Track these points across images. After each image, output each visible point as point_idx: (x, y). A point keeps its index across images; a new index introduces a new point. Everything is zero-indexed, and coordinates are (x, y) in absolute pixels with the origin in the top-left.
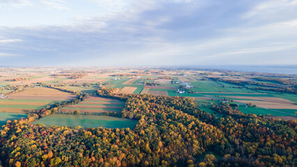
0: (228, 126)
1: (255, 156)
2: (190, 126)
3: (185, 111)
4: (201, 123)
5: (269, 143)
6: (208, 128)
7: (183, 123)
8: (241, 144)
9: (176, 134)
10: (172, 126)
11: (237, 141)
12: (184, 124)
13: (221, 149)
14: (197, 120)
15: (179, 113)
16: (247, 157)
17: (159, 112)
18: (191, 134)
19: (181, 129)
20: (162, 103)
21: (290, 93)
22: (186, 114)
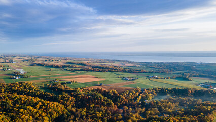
0: (66, 100)
1: (87, 116)
2: (38, 106)
3: (28, 94)
4: (46, 102)
5: (92, 106)
6: (53, 105)
7: (30, 105)
8: (76, 111)
9: (27, 117)
10: (22, 110)
11: (74, 110)
12: (32, 106)
13: (65, 118)
14: (42, 100)
15: (24, 98)
16: (83, 119)
17: (3, 100)
18: (40, 113)
19: (31, 111)
20: (3, 90)
21: (91, 71)
22: (31, 97)
